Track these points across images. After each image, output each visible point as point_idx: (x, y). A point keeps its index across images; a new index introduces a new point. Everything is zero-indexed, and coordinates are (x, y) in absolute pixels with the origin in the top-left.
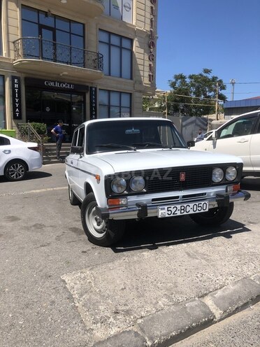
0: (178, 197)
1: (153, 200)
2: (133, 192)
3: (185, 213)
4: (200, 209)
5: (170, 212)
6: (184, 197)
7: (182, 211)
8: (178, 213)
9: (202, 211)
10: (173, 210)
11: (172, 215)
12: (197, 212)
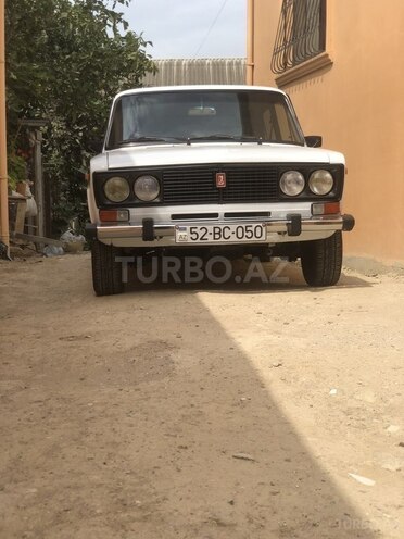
0: (216, 215)
1: (174, 217)
2: (137, 202)
3: (222, 240)
4: (249, 234)
5: (194, 236)
6: (227, 215)
7: (217, 236)
8: (210, 240)
9: (254, 239)
10: (201, 233)
11: (198, 241)
12: (245, 239)
